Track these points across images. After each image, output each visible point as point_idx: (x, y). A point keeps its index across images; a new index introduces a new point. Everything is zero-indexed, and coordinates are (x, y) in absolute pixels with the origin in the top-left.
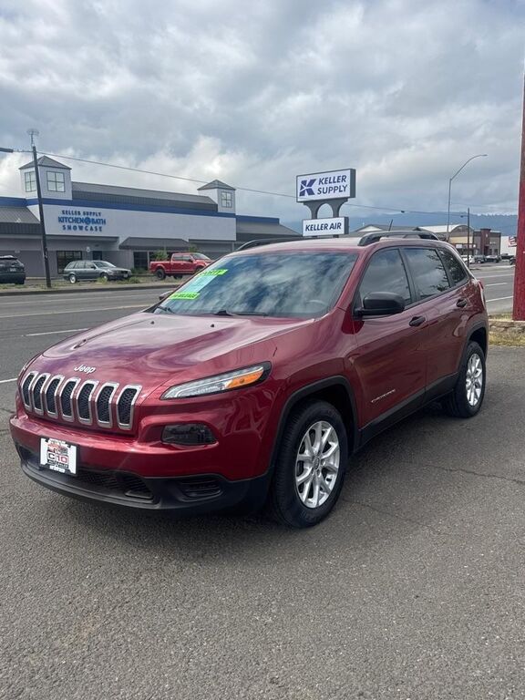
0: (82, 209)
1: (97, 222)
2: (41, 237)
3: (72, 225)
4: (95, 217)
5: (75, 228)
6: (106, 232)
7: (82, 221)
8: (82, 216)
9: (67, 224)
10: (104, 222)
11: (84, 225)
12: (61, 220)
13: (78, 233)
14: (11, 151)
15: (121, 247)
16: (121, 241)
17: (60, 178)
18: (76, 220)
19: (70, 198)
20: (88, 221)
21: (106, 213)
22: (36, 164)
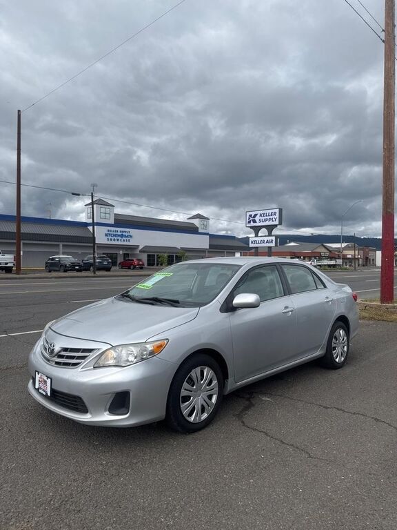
0: (119, 229)
1: (127, 237)
2: (92, 245)
3: (113, 238)
4: (126, 234)
5: (111, 240)
6: (132, 242)
7: (119, 236)
8: (119, 233)
9: (110, 238)
10: (131, 237)
11: (120, 238)
12: (106, 235)
13: (116, 243)
14: (78, 195)
15: (140, 251)
16: (140, 248)
17: (108, 211)
18: (115, 235)
19: (113, 223)
20: (122, 236)
21: (133, 232)
22: (93, 203)
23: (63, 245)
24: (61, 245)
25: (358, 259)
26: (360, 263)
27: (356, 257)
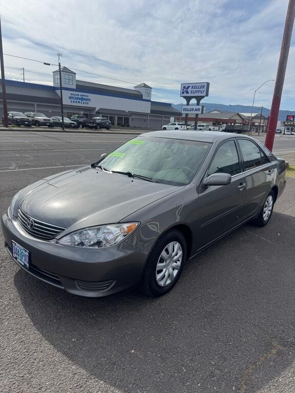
0: (80, 93)
1: (86, 100)
2: (60, 105)
4: (86, 98)
5: (76, 102)
6: (91, 105)
7: (80, 99)
8: (80, 97)
9: (73, 100)
10: (90, 100)
11: (80, 101)
12: (70, 98)
13: (78, 104)
15: (96, 113)
16: (97, 109)
17: (71, 77)
18: (77, 98)
19: (75, 88)
20: (82, 99)
21: (91, 96)
22: (60, 71)
23: (37, 105)
24: (36, 105)
25: (263, 126)
26: (264, 129)
27: (261, 124)
